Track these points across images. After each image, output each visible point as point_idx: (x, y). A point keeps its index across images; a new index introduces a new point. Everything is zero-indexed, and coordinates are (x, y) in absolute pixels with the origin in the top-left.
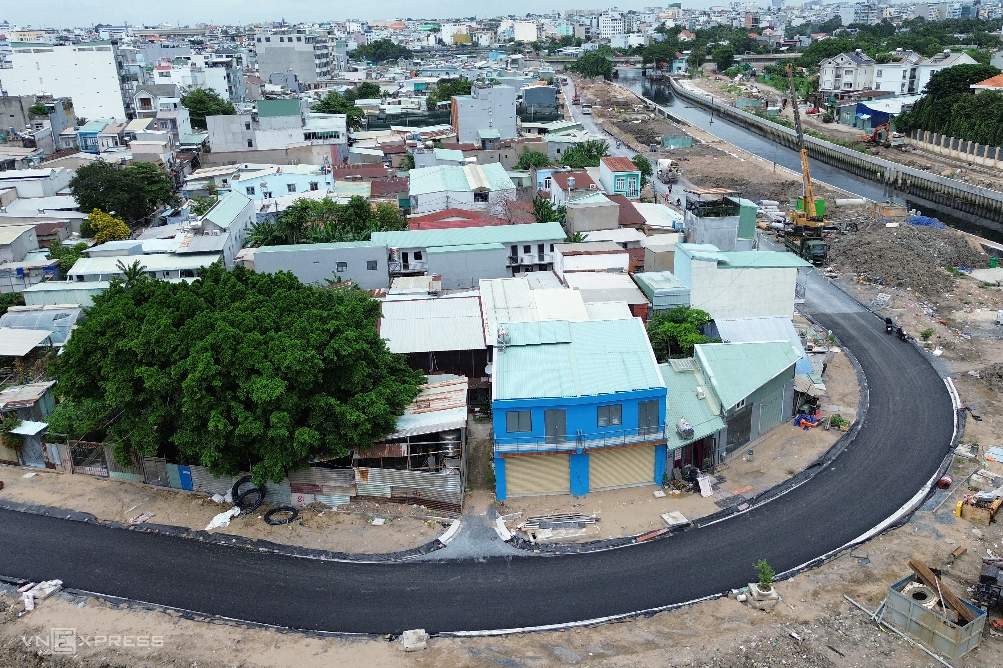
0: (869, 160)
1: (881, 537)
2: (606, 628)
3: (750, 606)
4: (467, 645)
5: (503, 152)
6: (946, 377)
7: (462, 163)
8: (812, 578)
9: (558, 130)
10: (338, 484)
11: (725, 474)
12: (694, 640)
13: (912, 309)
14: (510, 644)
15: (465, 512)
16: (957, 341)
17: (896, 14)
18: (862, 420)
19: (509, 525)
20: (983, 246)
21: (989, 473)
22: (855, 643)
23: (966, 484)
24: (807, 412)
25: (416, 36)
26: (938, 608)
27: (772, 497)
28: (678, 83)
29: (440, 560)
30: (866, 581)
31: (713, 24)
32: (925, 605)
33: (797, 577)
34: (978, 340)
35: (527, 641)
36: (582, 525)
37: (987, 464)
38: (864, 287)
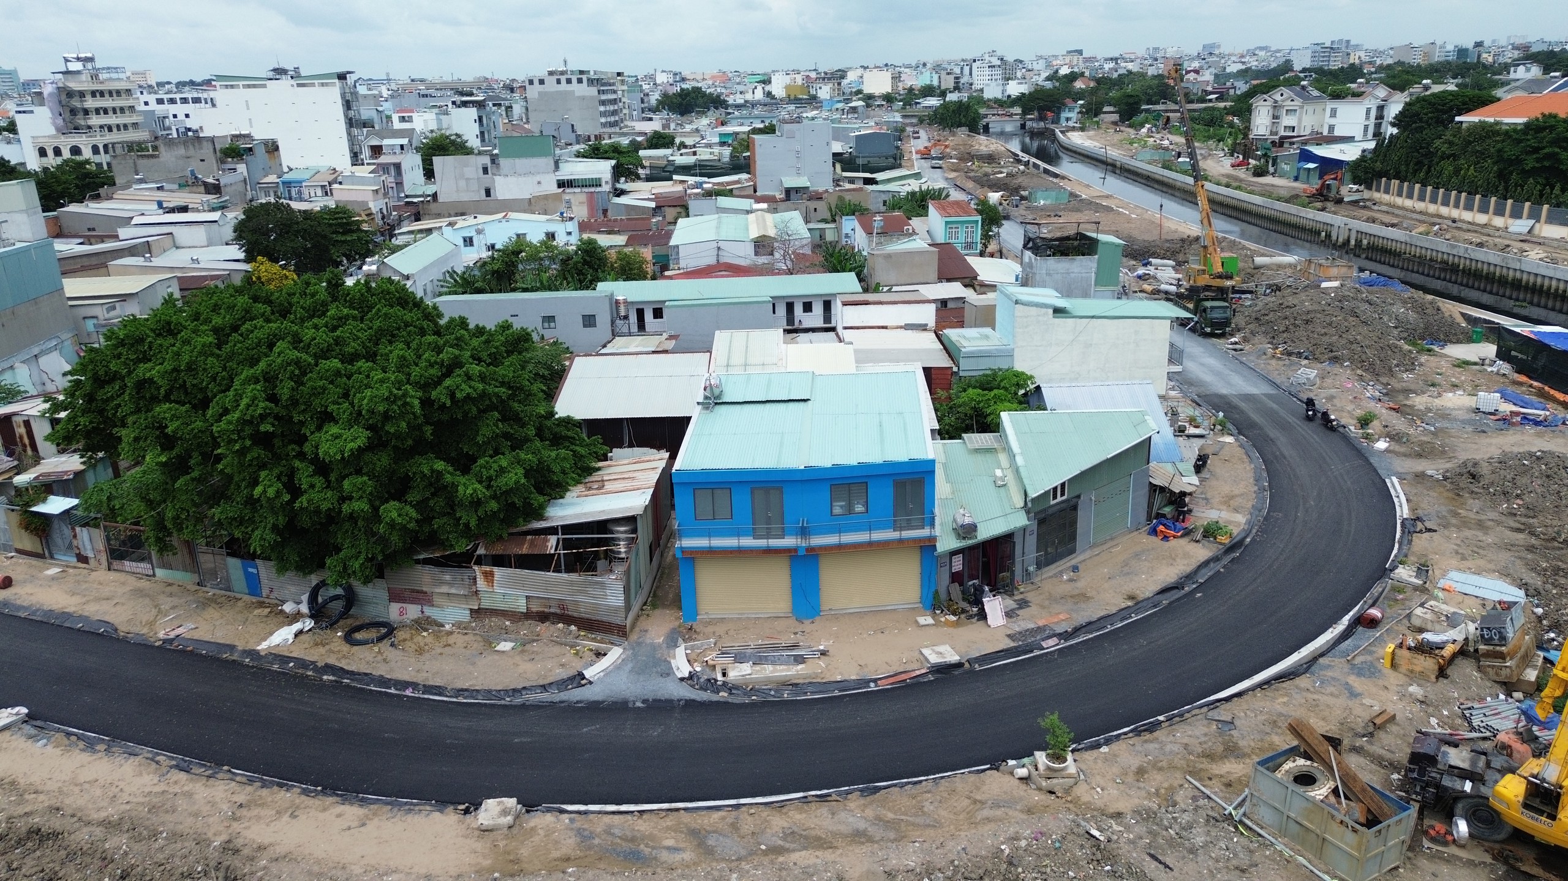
0: (1310, 216)
1: (1259, 693)
2: (797, 809)
3: (1033, 786)
4: (577, 825)
5: (812, 205)
6: (1389, 476)
7: (748, 212)
8: (1138, 748)
9: (889, 181)
10: (453, 591)
11: (1029, 596)
12: (931, 832)
13: (1348, 390)
14: (643, 826)
15: (634, 637)
16: (1412, 431)
17: (1367, 59)
18: (1254, 531)
19: (693, 656)
20: (1463, 315)
21: (1444, 607)
22: (1193, 851)
23: (1406, 621)
24: (1169, 516)
25: (741, 88)
26: (1332, 799)
27: (1098, 630)
28: (1065, 135)
29: (577, 702)
30: (1226, 757)
31: (1121, 71)
32: (1312, 794)
33: (1115, 746)
34: (1446, 433)
35: (669, 824)
36: (800, 660)
37: (1441, 594)
38: (1281, 363)
